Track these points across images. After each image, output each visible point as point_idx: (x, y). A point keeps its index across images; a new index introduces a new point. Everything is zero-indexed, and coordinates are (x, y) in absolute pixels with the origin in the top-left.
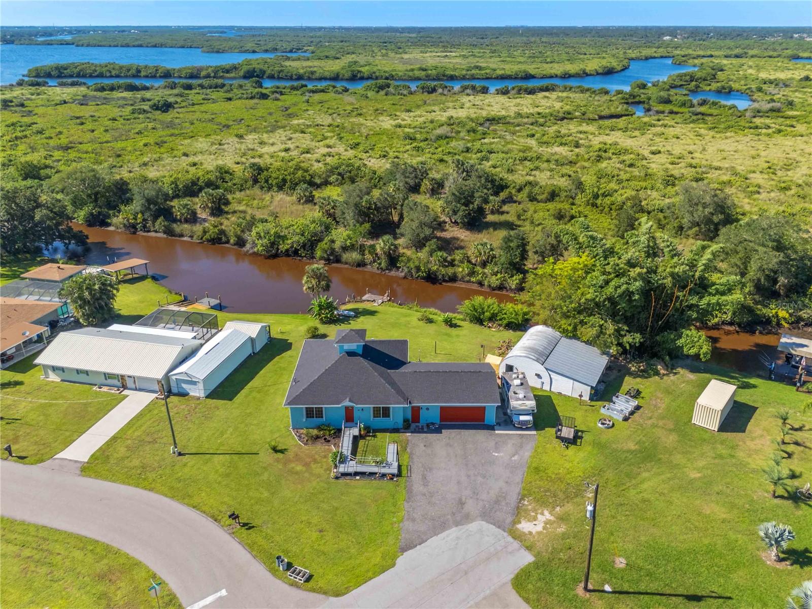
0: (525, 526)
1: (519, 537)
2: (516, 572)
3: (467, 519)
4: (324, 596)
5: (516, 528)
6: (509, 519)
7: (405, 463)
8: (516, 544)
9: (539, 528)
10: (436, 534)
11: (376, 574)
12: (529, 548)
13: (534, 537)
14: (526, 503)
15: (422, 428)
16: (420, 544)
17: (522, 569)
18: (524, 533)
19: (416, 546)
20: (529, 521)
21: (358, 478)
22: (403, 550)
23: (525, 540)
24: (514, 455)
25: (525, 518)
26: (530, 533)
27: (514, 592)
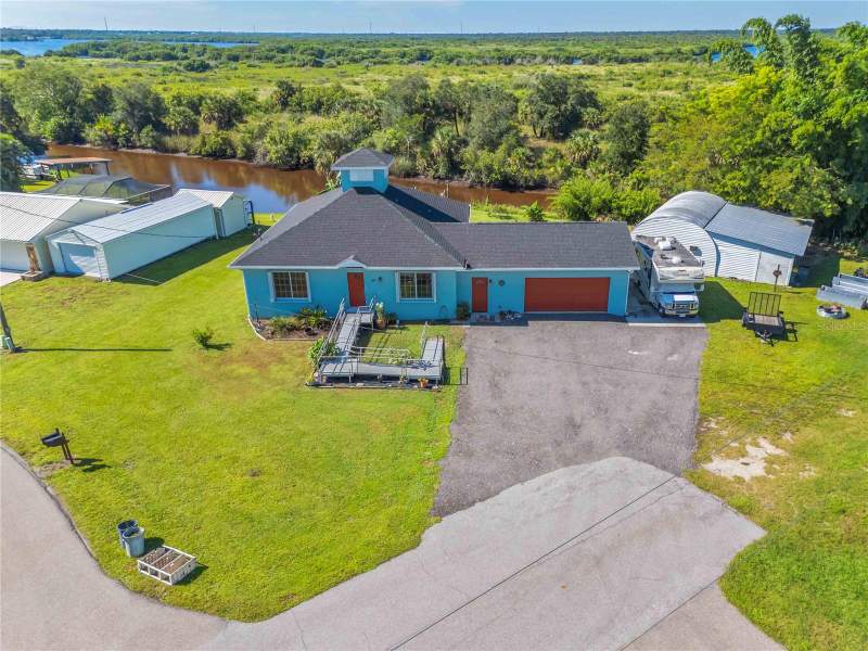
0: (721, 467)
1: (714, 487)
2: (728, 561)
3: (589, 452)
4: (216, 619)
5: (704, 471)
6: (683, 454)
7: (457, 365)
8: (710, 502)
9: (757, 469)
10: (519, 480)
11: (366, 565)
12: (745, 510)
13: (750, 488)
14: (713, 425)
15: (492, 318)
16: (482, 500)
17: (740, 556)
18: (725, 479)
19: (473, 503)
20: (728, 456)
21: (359, 385)
22: (441, 512)
23: (732, 494)
24: (671, 354)
25: (719, 452)
26: (740, 480)
27: (733, 610)
